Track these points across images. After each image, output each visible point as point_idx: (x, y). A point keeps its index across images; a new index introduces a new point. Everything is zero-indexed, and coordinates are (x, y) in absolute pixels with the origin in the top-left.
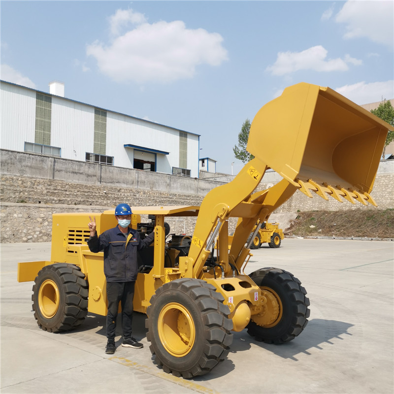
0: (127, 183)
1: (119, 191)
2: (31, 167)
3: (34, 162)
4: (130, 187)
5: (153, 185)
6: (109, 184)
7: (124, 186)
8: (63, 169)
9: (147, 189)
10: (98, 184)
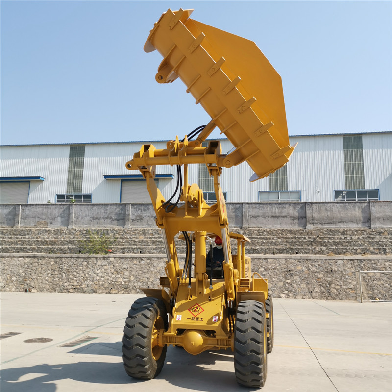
8: (259, 214)
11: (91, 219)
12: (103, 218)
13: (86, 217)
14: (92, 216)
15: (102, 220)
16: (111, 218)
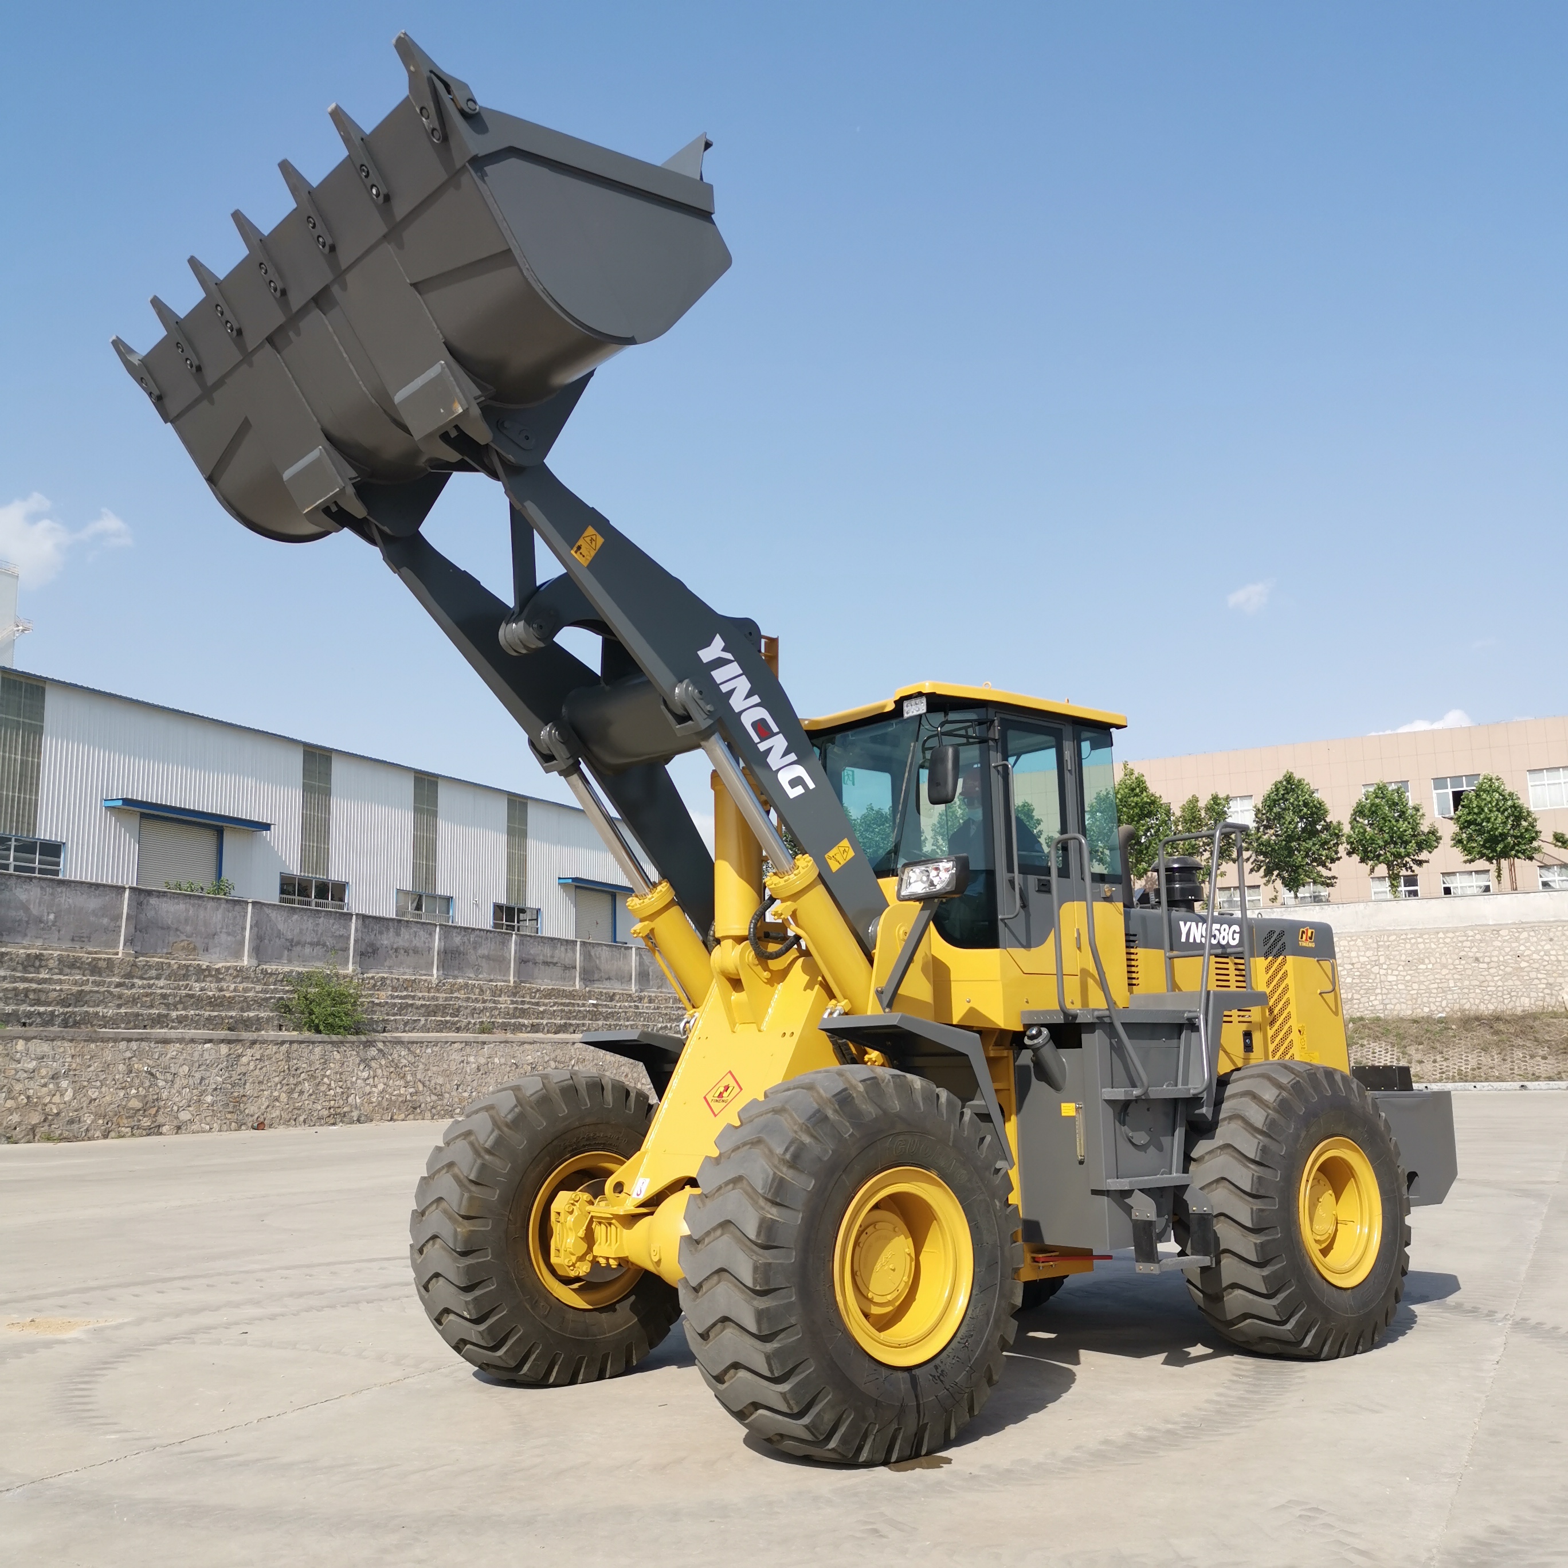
2: (488, 958)
3: (492, 948)
11: (288, 944)
12: (311, 944)
13: (277, 940)
14: (290, 937)
15: (308, 950)
16: (324, 945)
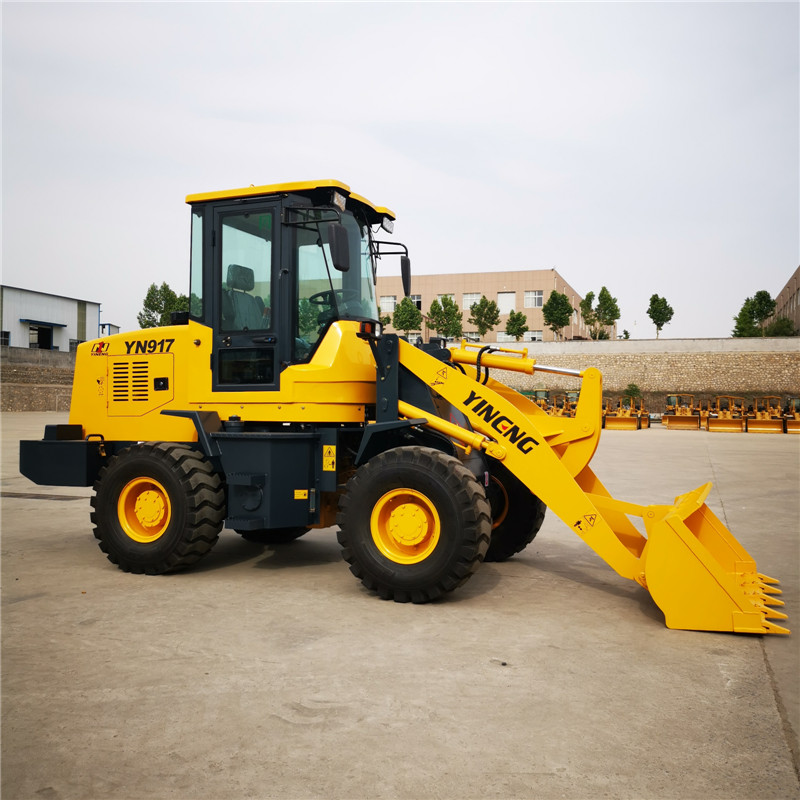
0: (32, 361)
1: (27, 369)
4: (36, 365)
5: (56, 363)
6: (18, 364)
7: (30, 364)
9: (51, 367)
10: (9, 364)
